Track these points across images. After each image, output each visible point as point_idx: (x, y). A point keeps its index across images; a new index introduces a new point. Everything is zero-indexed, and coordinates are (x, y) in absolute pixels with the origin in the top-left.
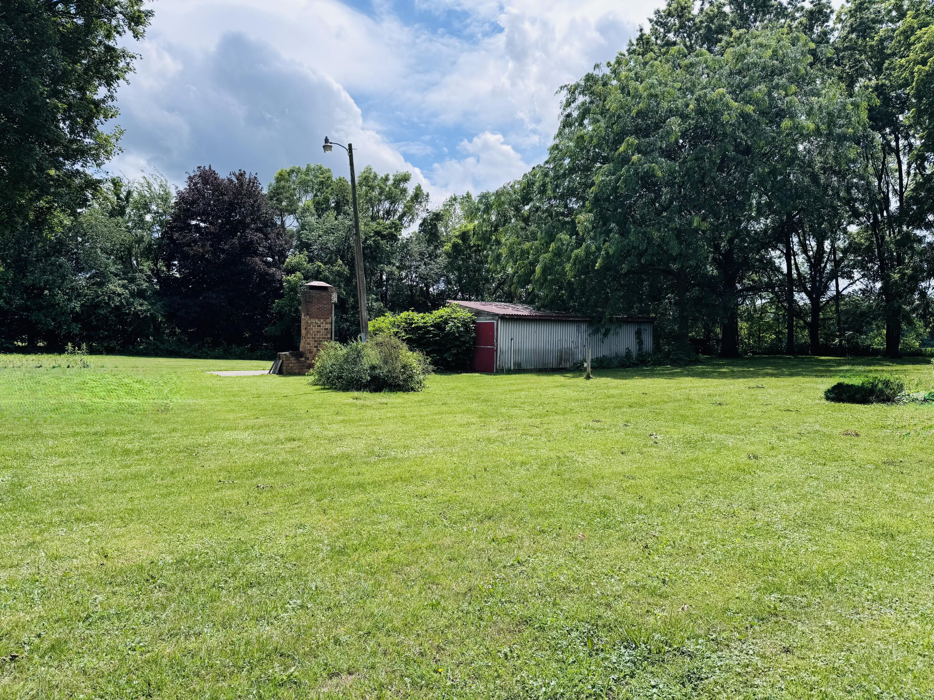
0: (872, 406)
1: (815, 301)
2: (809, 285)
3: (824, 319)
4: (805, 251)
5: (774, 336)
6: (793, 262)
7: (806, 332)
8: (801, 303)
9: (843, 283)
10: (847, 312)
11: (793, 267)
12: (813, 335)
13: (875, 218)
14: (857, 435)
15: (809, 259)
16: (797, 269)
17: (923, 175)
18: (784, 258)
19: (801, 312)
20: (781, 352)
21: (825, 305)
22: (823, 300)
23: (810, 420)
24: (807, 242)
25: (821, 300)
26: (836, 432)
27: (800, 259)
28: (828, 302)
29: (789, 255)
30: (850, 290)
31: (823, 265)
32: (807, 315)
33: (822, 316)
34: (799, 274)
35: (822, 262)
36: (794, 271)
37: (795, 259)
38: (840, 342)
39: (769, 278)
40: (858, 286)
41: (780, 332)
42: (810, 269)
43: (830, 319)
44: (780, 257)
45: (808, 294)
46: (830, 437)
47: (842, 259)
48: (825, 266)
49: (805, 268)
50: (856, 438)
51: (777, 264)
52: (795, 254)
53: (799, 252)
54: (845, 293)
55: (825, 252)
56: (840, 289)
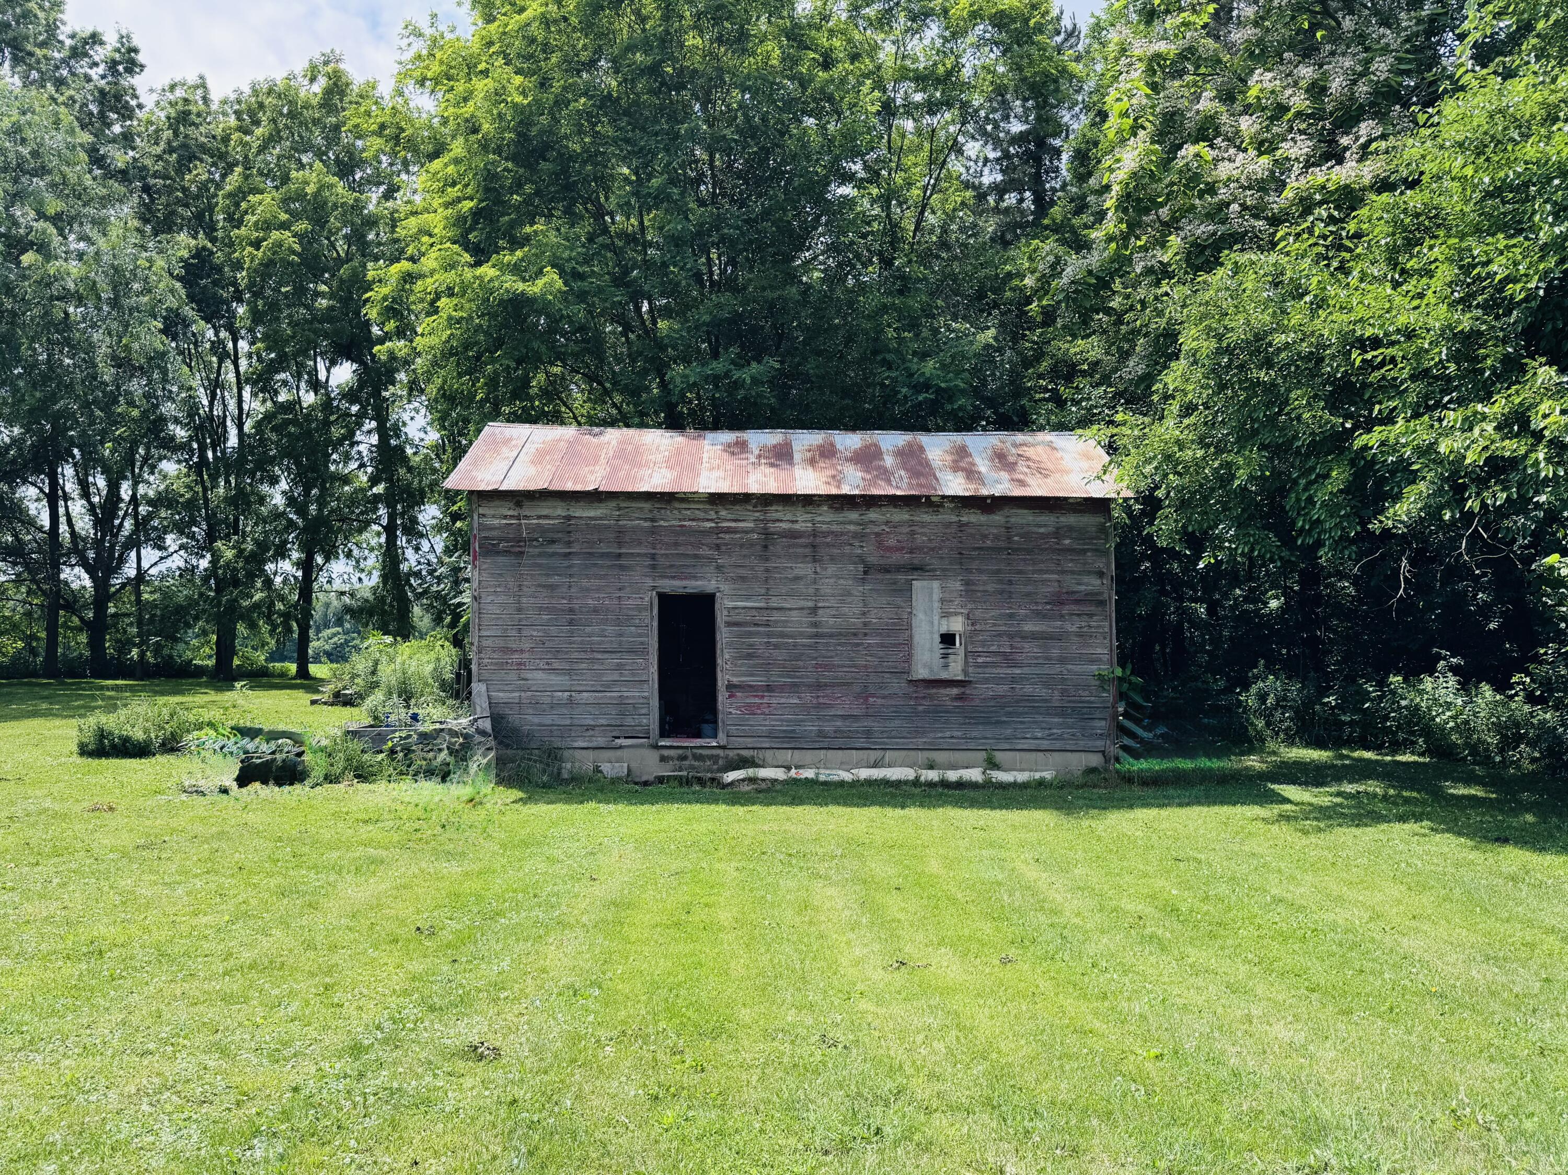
0: (153, 760)
1: (101, 585)
2: (91, 554)
3: (115, 615)
4: (86, 495)
5: (20, 645)
6: (61, 511)
7: (83, 638)
8: (75, 586)
9: (149, 555)
10: (153, 605)
11: (63, 520)
12: (96, 643)
13: (203, 456)
14: (111, 809)
15: (92, 509)
16: (70, 522)
17: (274, 403)
18: (45, 502)
19: (76, 601)
20: (35, 675)
21: (118, 591)
22: (117, 581)
23: (38, 793)
24: (91, 479)
25: (112, 582)
26: (78, 808)
27: (77, 507)
28: (123, 586)
29: (54, 497)
30: (162, 567)
31: (117, 522)
32: (85, 606)
33: (112, 610)
34: (73, 533)
35: (114, 515)
36: (63, 528)
37: (67, 507)
38: (142, 654)
39: (15, 536)
40: (177, 561)
41: (33, 637)
42: (95, 528)
43: (127, 615)
44: (38, 500)
45: (90, 570)
46: (65, 817)
47: (149, 517)
48: (121, 525)
49: (84, 525)
50: (108, 815)
51: (32, 512)
52: (66, 498)
53: (75, 495)
54: (153, 571)
55: (120, 500)
56: (145, 565)
